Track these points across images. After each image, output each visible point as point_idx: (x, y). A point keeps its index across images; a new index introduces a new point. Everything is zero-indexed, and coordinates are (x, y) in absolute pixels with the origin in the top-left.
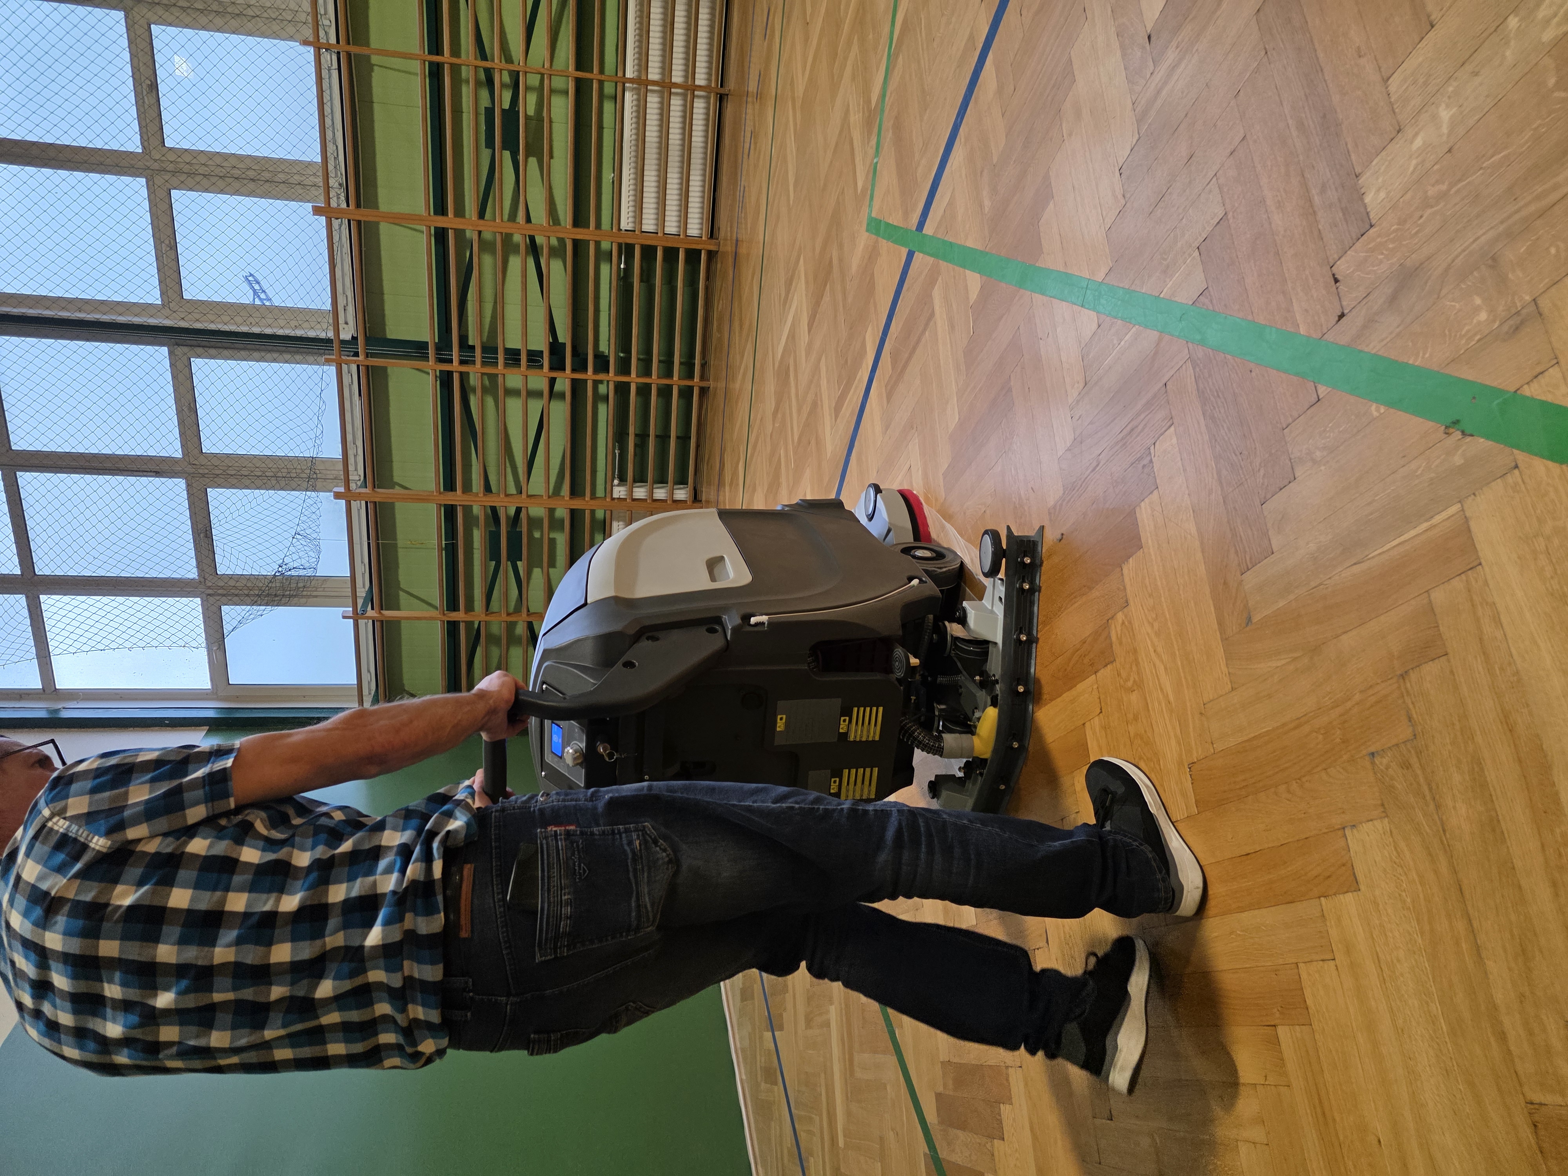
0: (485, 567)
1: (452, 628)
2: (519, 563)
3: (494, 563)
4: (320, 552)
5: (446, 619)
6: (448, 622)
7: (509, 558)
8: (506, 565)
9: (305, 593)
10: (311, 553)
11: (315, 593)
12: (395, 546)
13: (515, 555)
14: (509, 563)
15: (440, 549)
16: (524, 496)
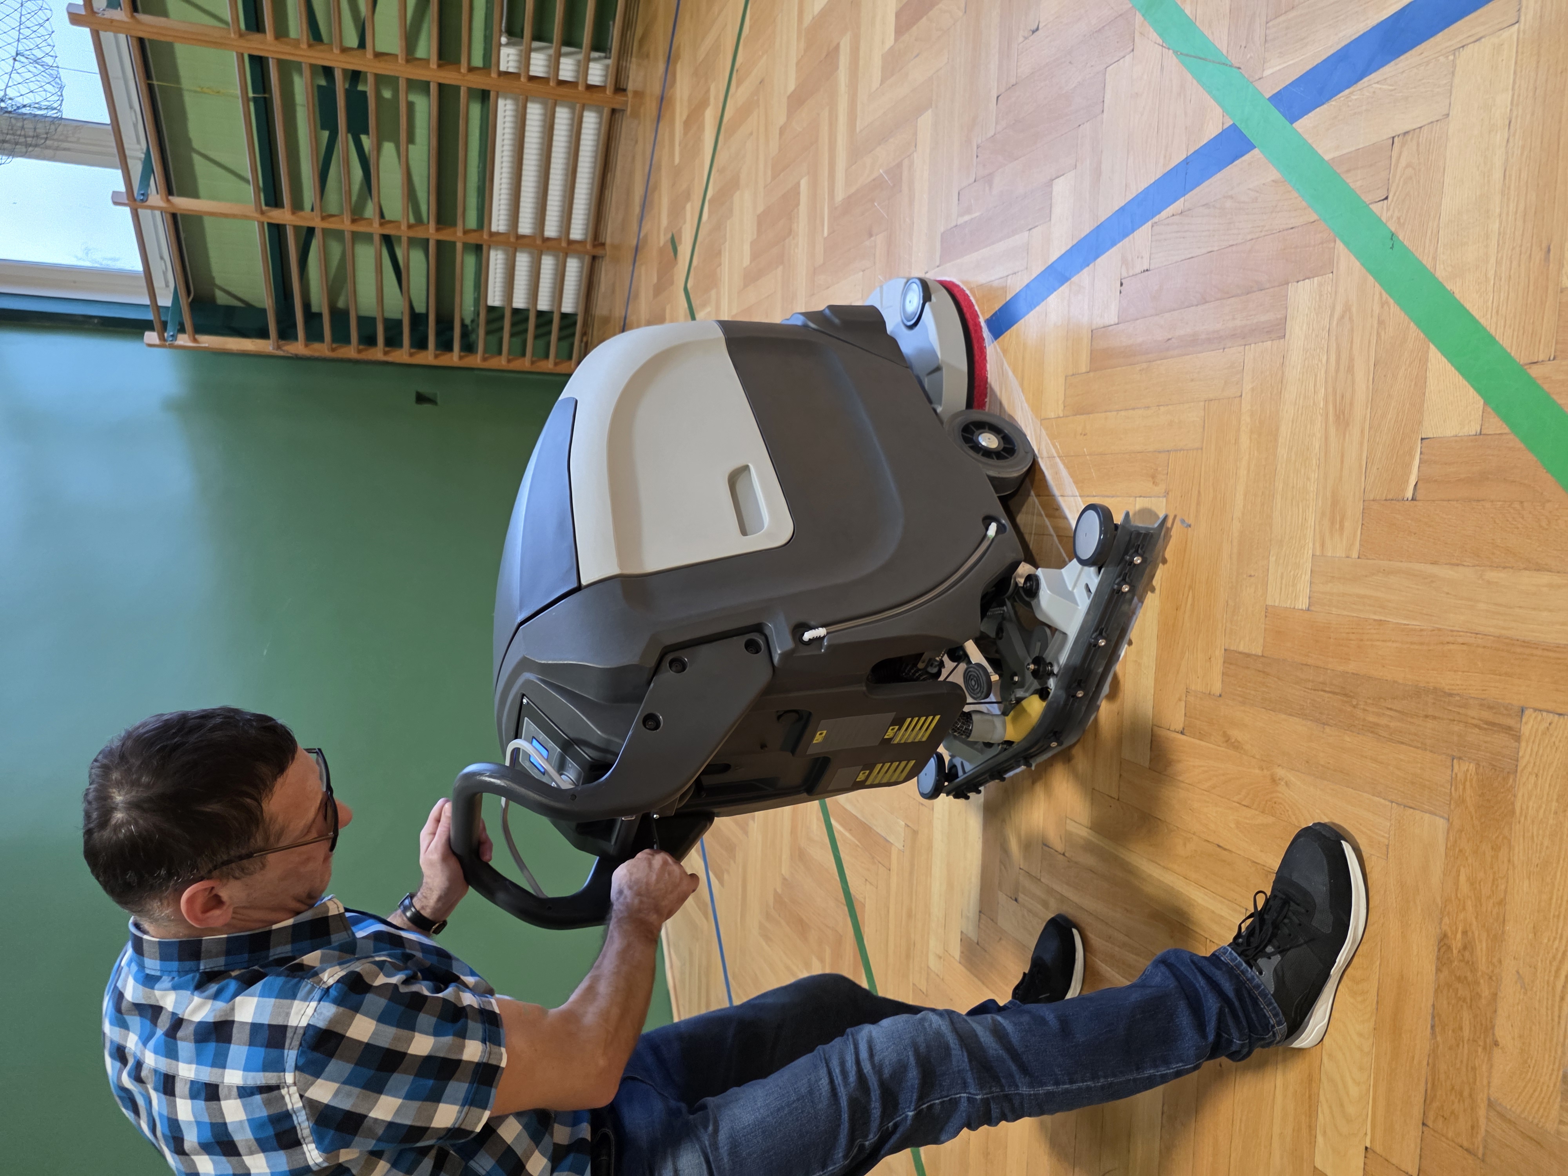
0: (317, 139)
1: (277, 232)
2: (364, 138)
3: (326, 134)
4: (61, 88)
5: (266, 220)
6: (269, 224)
7: (350, 129)
8: (344, 136)
9: (49, 142)
10: (48, 87)
11: (65, 145)
12: (179, 92)
13: (358, 126)
14: (350, 136)
15: (246, 100)
16: (369, 54)
